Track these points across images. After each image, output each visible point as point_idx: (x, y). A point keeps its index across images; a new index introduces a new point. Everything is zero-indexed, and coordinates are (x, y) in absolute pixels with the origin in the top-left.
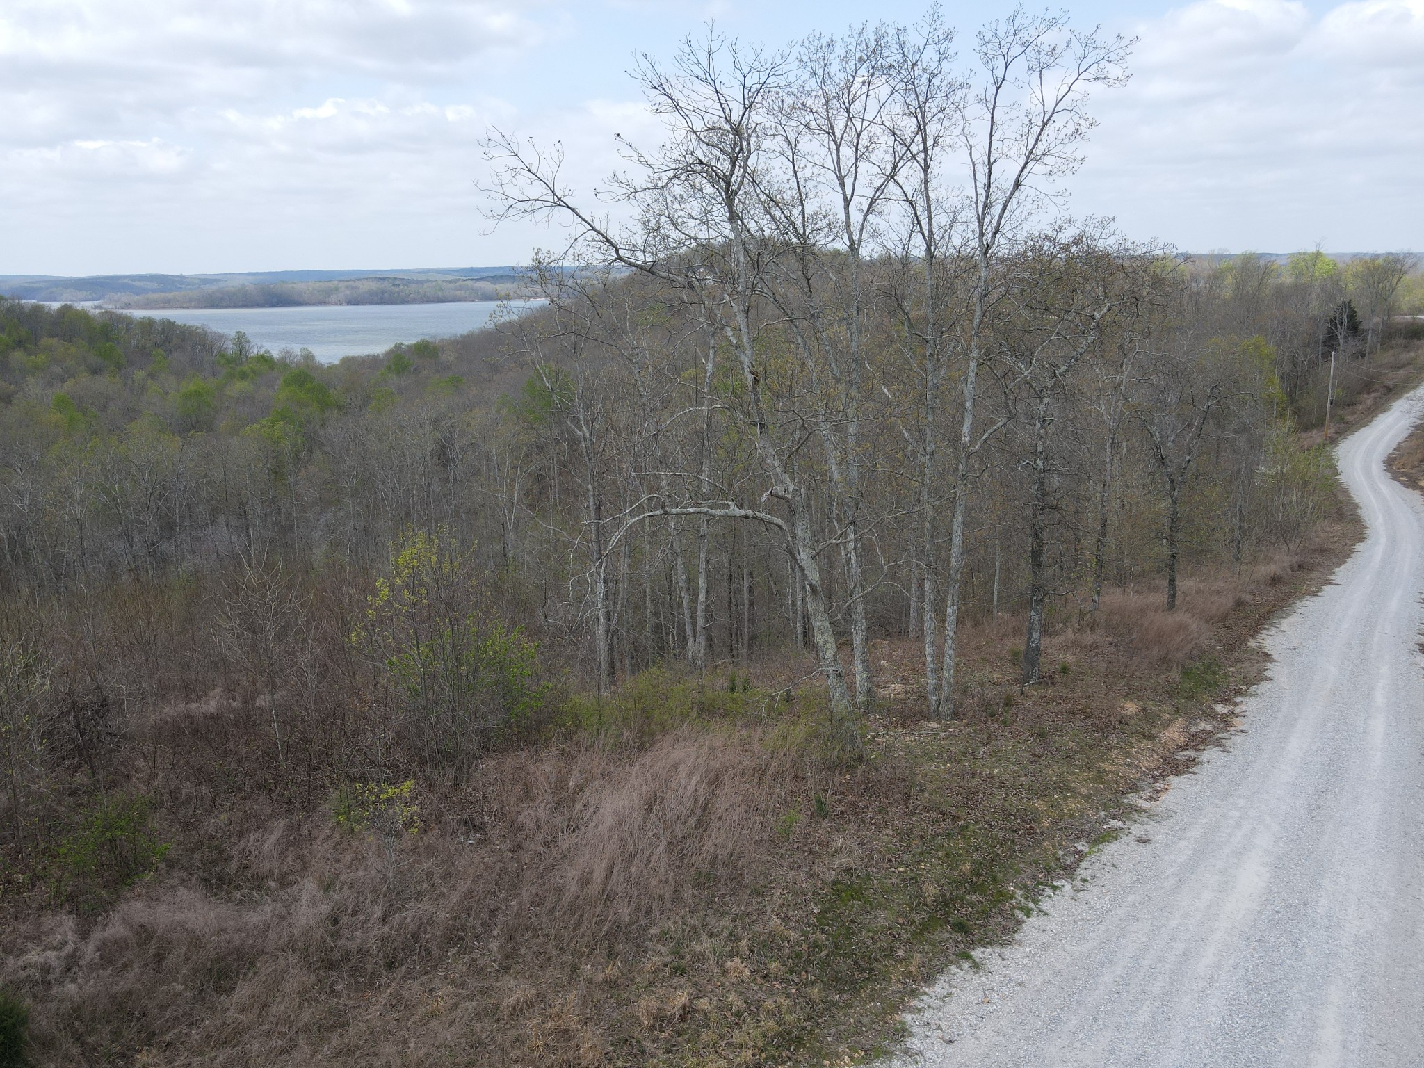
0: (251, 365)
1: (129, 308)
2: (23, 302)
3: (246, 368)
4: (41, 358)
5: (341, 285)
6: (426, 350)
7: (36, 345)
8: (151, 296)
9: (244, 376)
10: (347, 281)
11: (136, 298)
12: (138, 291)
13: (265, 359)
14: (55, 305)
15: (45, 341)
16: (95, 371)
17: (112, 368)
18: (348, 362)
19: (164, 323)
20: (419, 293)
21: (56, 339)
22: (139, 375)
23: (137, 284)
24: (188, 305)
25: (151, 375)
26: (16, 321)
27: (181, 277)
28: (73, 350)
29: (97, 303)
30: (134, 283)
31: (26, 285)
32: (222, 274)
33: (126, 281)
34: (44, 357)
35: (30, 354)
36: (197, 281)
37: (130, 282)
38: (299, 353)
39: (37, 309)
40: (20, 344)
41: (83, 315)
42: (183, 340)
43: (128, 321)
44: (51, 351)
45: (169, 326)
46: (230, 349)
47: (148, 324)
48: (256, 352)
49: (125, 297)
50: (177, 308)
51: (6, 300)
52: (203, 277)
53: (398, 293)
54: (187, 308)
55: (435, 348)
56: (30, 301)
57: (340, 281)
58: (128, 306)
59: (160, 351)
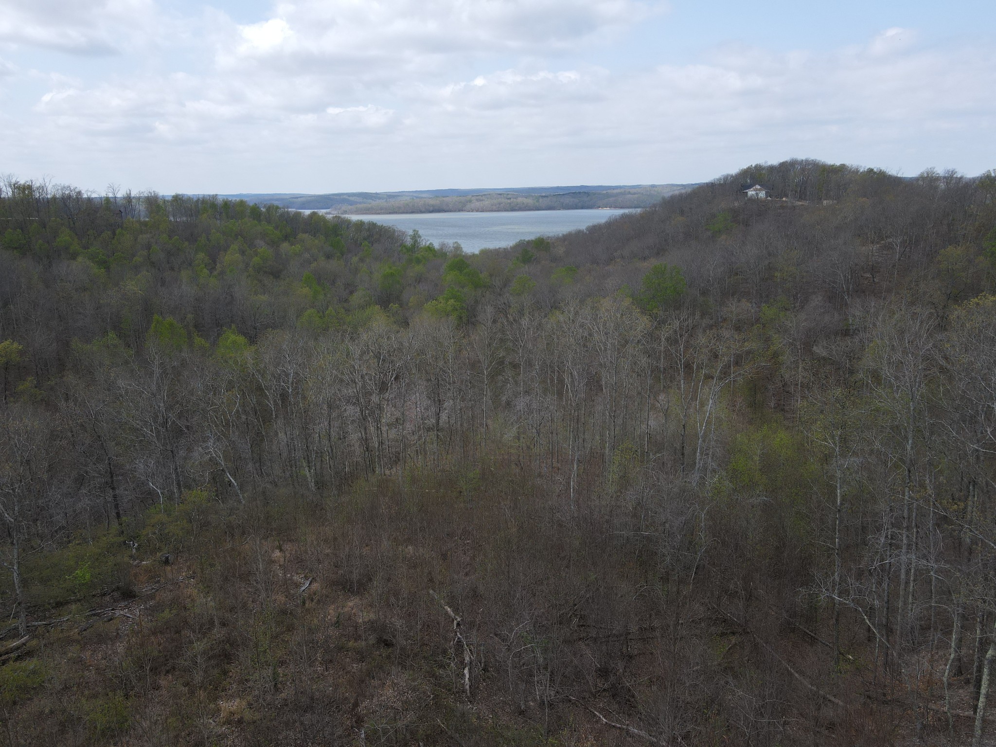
0: (422, 254)
1: (345, 214)
2: (290, 210)
3: (419, 255)
4: (298, 247)
5: (474, 198)
6: (541, 244)
7: (295, 238)
8: (359, 206)
9: (418, 261)
10: (477, 196)
11: (350, 207)
12: (351, 203)
13: (430, 249)
14: (307, 212)
15: (301, 236)
16: (328, 257)
17: (339, 254)
18: (485, 253)
19: (370, 224)
20: (523, 203)
21: (307, 234)
22: (355, 259)
23: (351, 198)
24: (380, 211)
25: (362, 260)
26: (285, 222)
27: (376, 194)
28: (316, 241)
29: (328, 210)
30: (349, 198)
31: (291, 200)
32: (400, 192)
33: (345, 197)
34: (300, 247)
35: (292, 245)
36: (385, 196)
37: (347, 197)
38: (452, 246)
39: (298, 214)
40: (286, 238)
41: (323, 219)
42: (380, 235)
43: (348, 223)
44: (303, 242)
45: (373, 225)
46: (409, 242)
47: (361, 224)
48: (424, 244)
49: (345, 207)
50: (373, 214)
51: (280, 209)
52: (389, 194)
53: (510, 204)
54: (379, 214)
55: (548, 243)
56: (293, 209)
57: (473, 196)
58: (345, 212)
59: (366, 243)
